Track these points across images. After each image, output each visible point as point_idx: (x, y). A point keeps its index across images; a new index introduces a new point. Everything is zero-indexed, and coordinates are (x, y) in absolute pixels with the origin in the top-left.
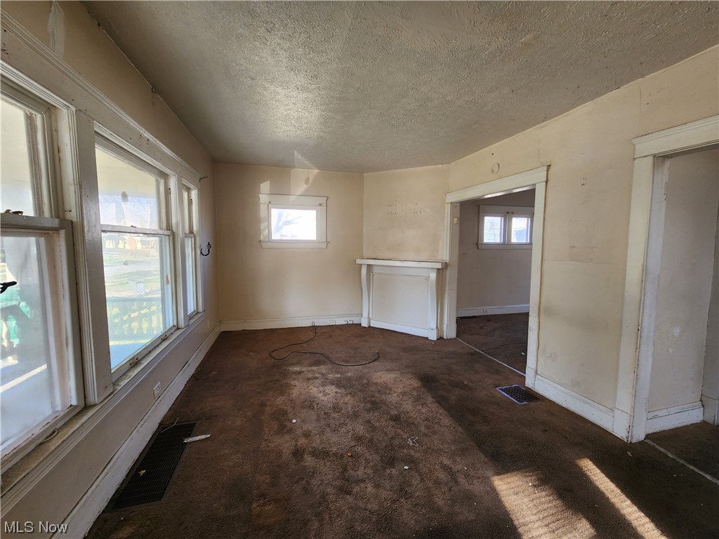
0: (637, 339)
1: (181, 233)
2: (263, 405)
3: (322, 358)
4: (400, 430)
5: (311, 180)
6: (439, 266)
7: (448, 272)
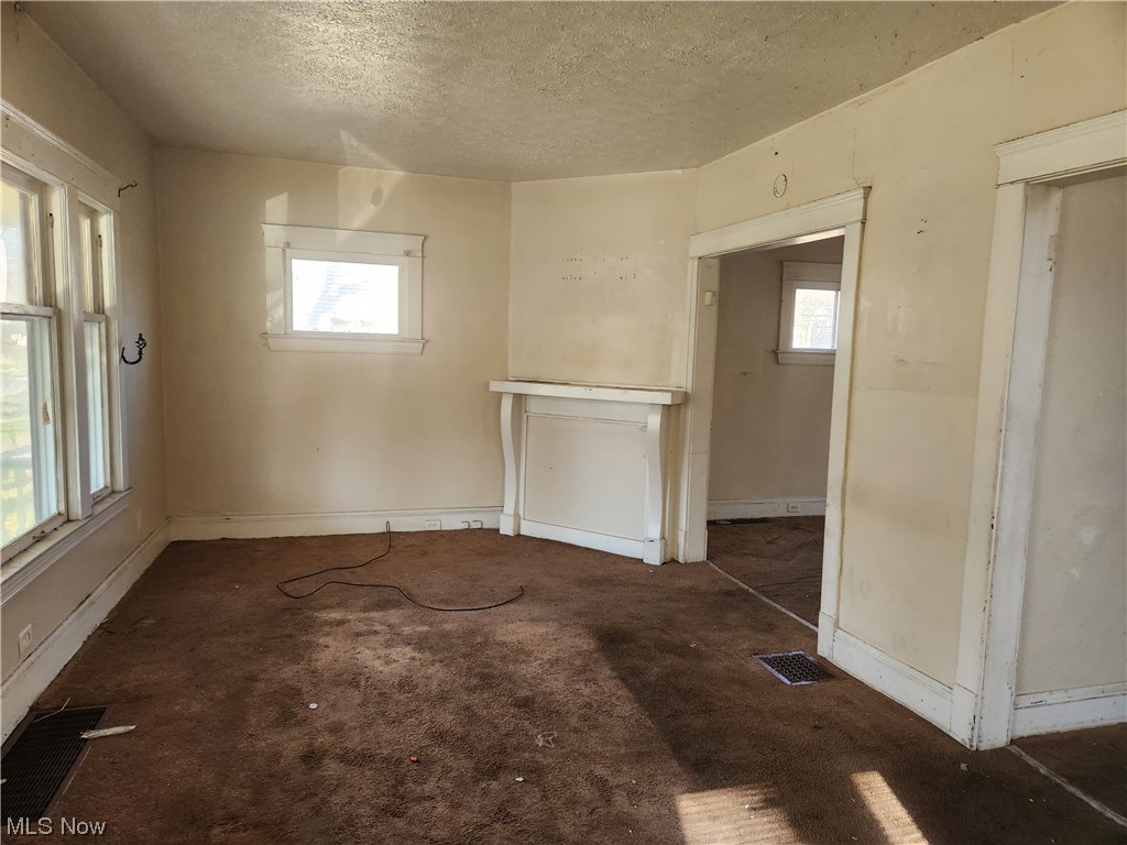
0: (990, 544)
1: (75, 312)
2: (252, 678)
3: (396, 596)
4: (527, 723)
5: (386, 194)
6: (667, 399)
7: (690, 414)
